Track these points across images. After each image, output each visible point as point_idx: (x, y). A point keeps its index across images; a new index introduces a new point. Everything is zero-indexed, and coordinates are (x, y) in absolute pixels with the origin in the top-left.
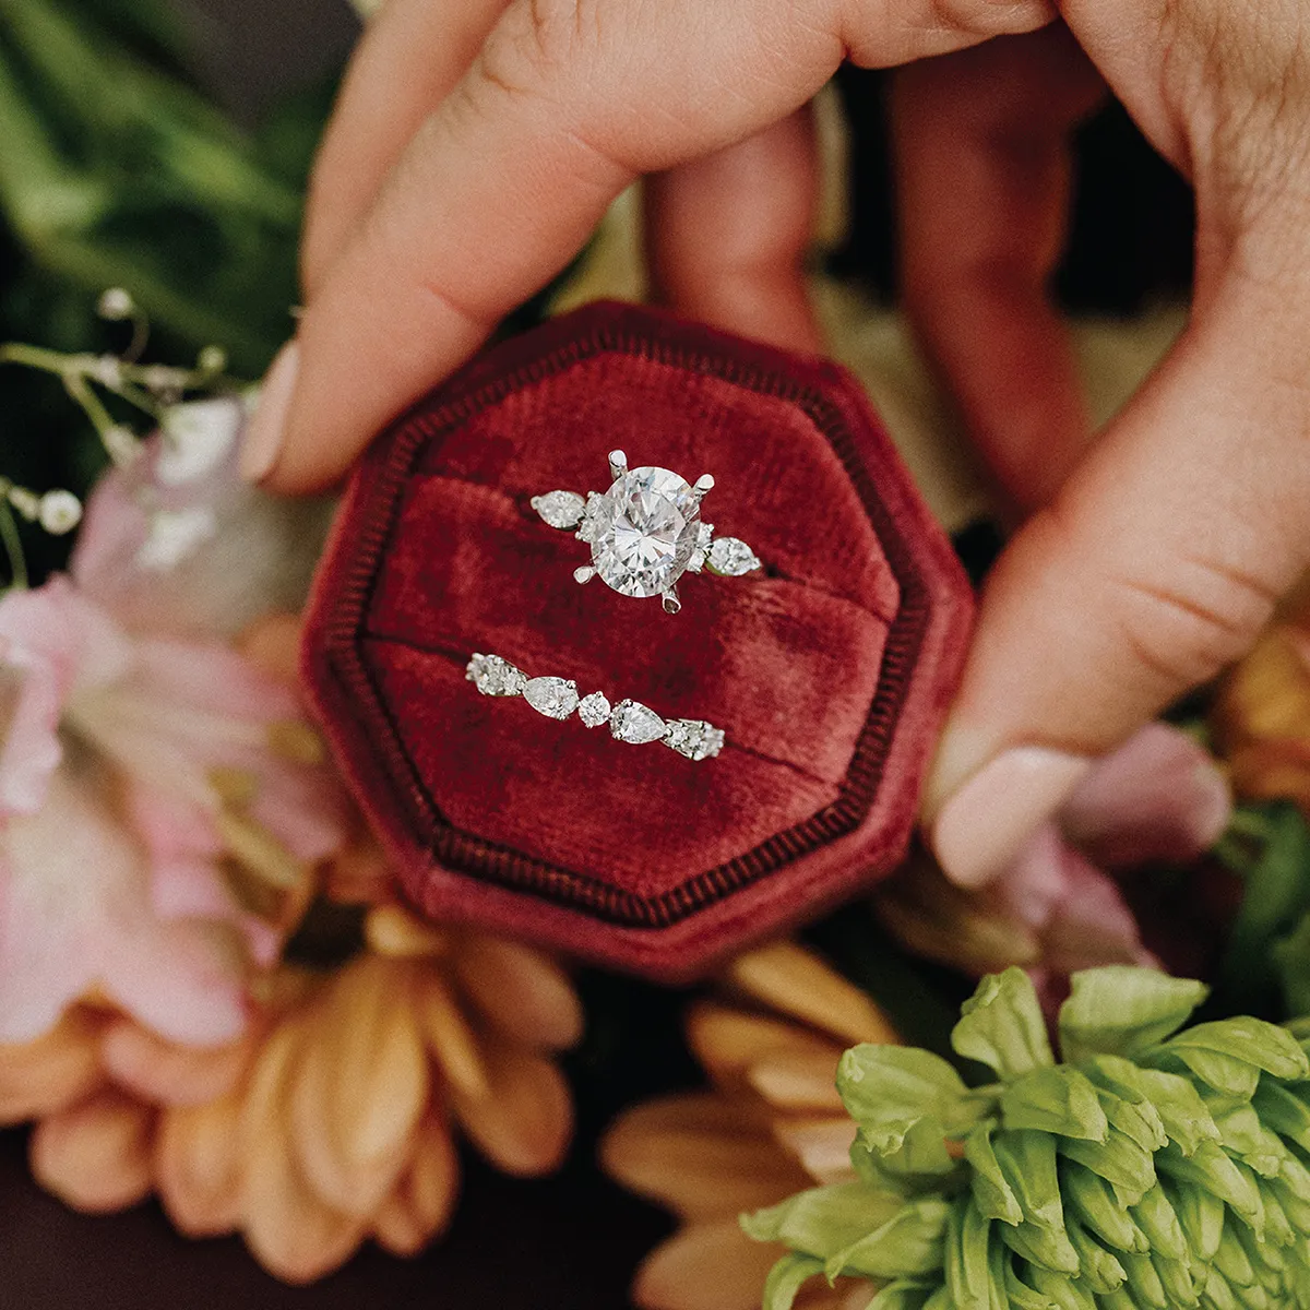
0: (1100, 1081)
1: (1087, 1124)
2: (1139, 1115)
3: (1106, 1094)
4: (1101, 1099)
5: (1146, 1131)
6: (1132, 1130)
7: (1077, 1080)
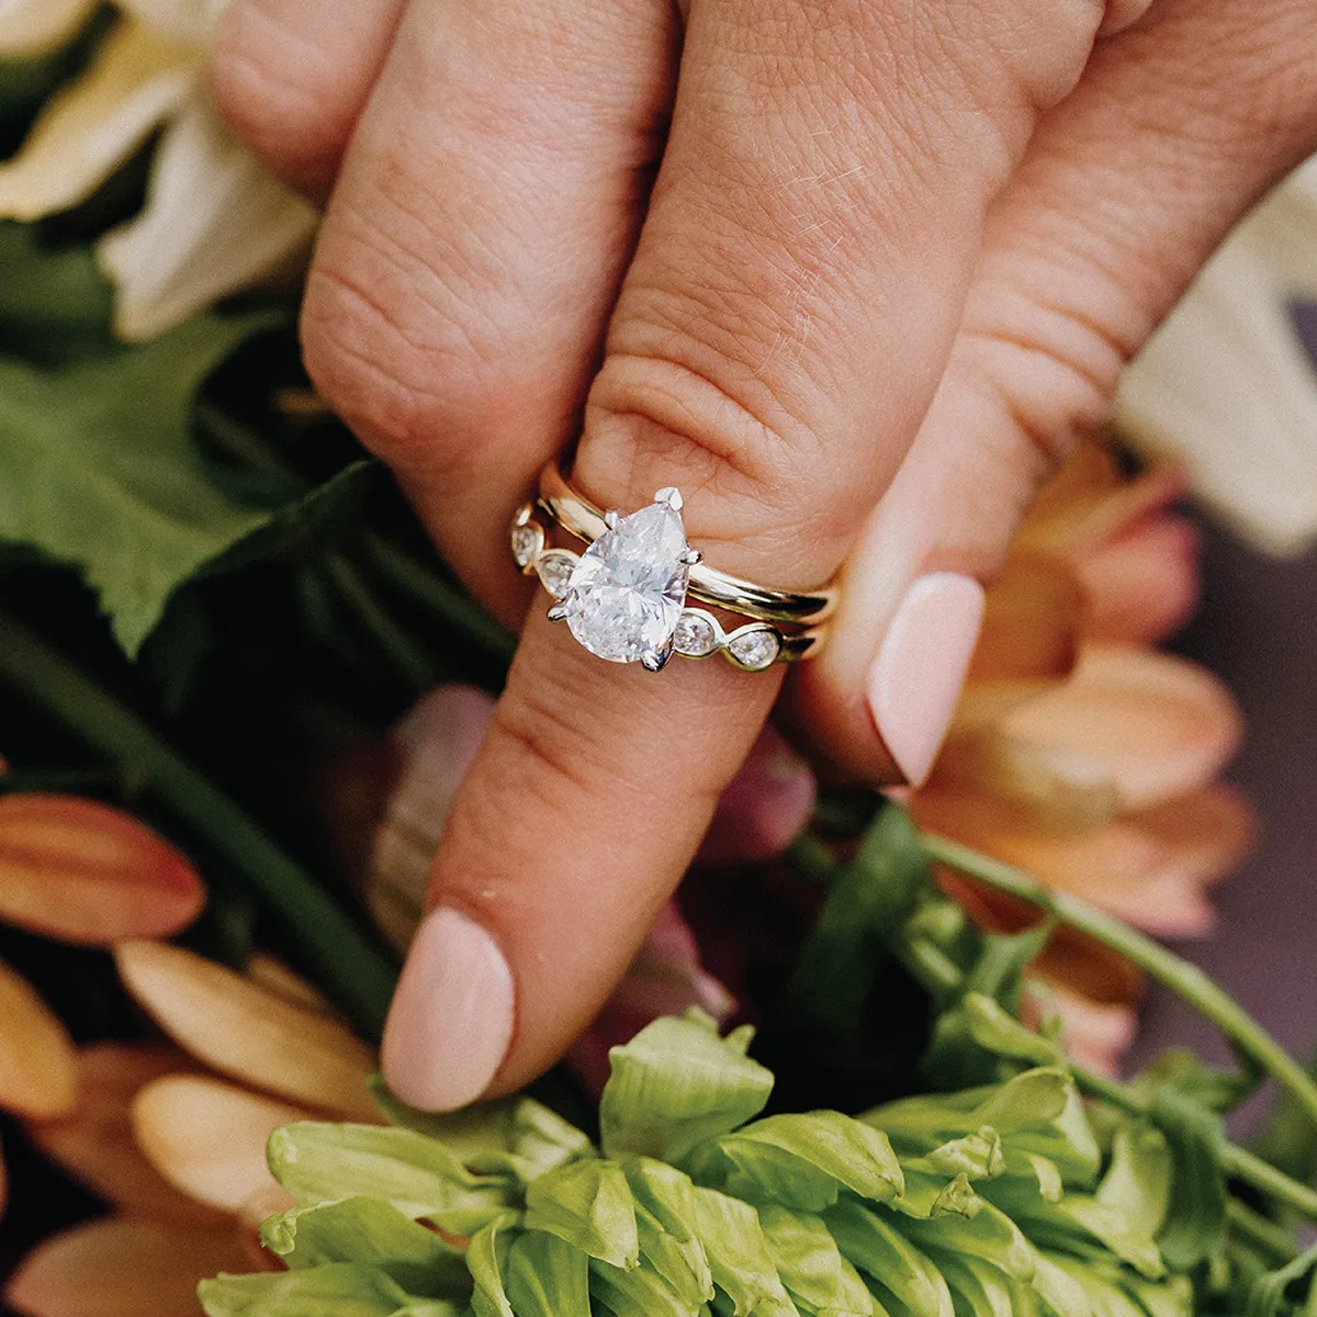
0: (641, 1192)
1: (609, 1242)
2: (683, 1258)
3: (648, 1217)
4: (639, 1219)
5: (689, 1279)
6: (673, 1274)
7: (613, 1182)
